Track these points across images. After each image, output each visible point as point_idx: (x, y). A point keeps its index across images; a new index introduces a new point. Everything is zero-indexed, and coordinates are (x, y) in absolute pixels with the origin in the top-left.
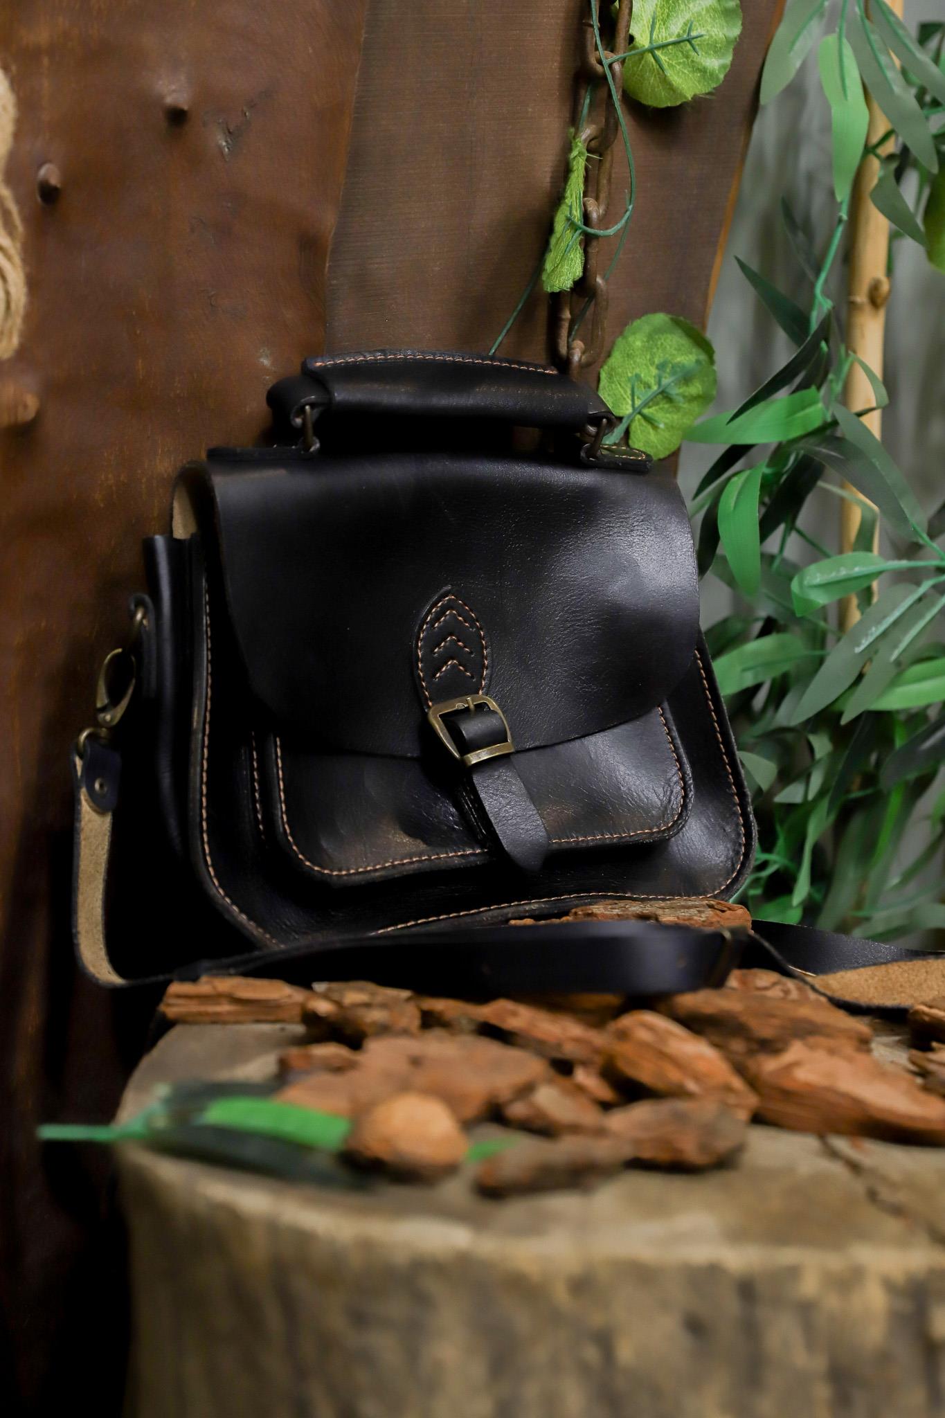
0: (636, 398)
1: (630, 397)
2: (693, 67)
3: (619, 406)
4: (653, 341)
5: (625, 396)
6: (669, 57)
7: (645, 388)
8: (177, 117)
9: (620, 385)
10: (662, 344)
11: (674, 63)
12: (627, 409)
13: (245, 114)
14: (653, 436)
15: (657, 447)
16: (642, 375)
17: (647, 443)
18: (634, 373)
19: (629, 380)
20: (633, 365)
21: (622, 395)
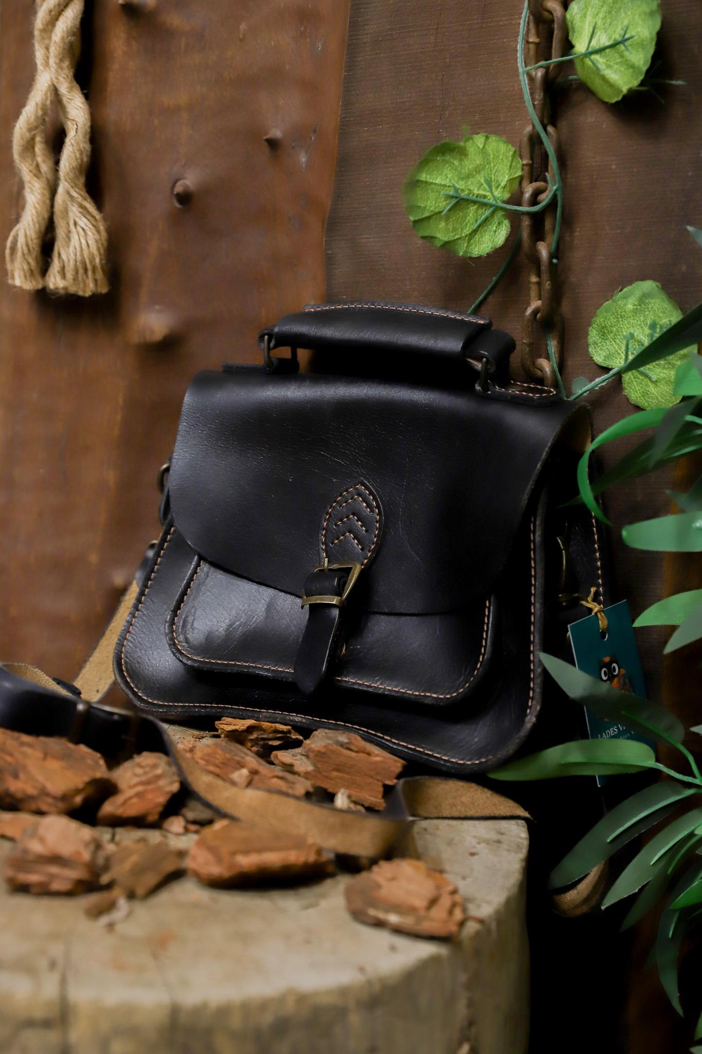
0: (629, 353)
1: (624, 352)
2: (627, 65)
3: (612, 360)
4: (645, 305)
5: (620, 352)
6: (607, 59)
7: (639, 345)
8: (273, 144)
9: (615, 341)
10: (652, 308)
11: (612, 64)
12: (620, 363)
13: (311, 138)
14: (652, 389)
15: (657, 399)
16: (635, 334)
17: (645, 394)
18: (629, 332)
19: (625, 337)
20: (627, 325)
21: (617, 351)
